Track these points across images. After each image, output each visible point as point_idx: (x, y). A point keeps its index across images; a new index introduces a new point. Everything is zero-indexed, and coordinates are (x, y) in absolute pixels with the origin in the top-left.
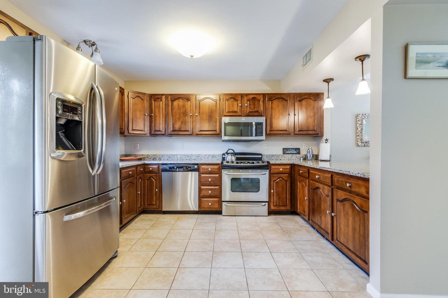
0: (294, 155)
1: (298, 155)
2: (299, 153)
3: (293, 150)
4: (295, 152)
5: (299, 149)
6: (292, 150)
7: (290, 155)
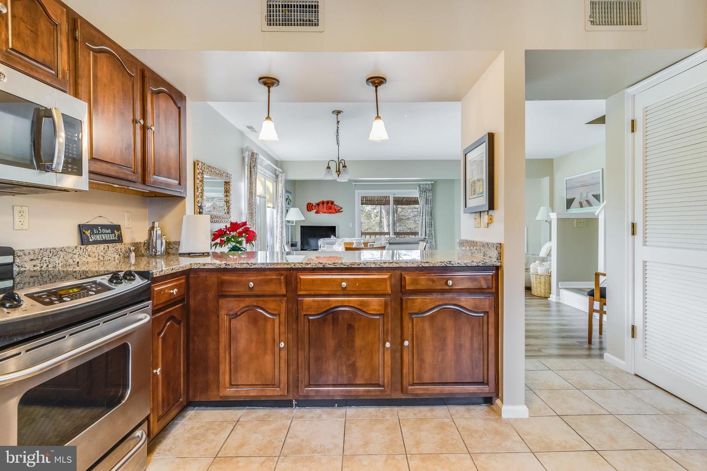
0: (110, 245)
1: (119, 246)
2: (120, 240)
3: (108, 231)
4: (112, 237)
5: (118, 228)
6: (104, 231)
7: (102, 246)
